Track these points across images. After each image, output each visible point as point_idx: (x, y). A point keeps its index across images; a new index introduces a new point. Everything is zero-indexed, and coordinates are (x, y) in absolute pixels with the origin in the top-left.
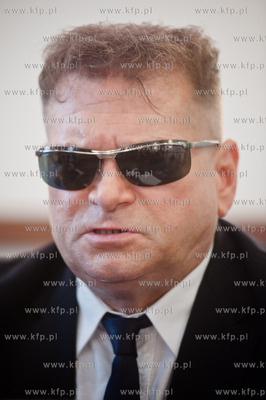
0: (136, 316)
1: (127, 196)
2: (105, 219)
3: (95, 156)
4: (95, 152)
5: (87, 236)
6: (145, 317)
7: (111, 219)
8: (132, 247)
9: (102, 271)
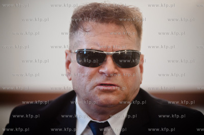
0: (103, 122)
1: (116, 71)
2: (107, 80)
3: (105, 54)
4: (105, 52)
5: (98, 87)
6: (107, 122)
7: (109, 80)
8: (115, 92)
9: (104, 101)
